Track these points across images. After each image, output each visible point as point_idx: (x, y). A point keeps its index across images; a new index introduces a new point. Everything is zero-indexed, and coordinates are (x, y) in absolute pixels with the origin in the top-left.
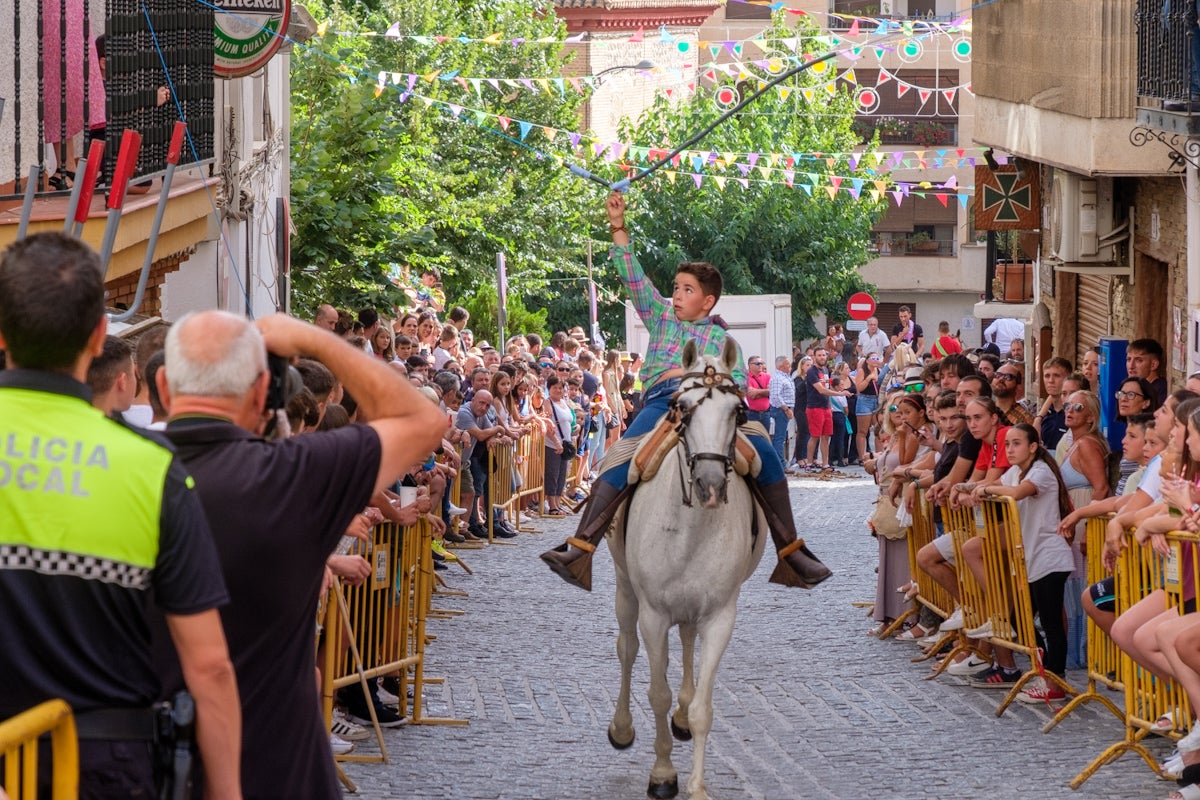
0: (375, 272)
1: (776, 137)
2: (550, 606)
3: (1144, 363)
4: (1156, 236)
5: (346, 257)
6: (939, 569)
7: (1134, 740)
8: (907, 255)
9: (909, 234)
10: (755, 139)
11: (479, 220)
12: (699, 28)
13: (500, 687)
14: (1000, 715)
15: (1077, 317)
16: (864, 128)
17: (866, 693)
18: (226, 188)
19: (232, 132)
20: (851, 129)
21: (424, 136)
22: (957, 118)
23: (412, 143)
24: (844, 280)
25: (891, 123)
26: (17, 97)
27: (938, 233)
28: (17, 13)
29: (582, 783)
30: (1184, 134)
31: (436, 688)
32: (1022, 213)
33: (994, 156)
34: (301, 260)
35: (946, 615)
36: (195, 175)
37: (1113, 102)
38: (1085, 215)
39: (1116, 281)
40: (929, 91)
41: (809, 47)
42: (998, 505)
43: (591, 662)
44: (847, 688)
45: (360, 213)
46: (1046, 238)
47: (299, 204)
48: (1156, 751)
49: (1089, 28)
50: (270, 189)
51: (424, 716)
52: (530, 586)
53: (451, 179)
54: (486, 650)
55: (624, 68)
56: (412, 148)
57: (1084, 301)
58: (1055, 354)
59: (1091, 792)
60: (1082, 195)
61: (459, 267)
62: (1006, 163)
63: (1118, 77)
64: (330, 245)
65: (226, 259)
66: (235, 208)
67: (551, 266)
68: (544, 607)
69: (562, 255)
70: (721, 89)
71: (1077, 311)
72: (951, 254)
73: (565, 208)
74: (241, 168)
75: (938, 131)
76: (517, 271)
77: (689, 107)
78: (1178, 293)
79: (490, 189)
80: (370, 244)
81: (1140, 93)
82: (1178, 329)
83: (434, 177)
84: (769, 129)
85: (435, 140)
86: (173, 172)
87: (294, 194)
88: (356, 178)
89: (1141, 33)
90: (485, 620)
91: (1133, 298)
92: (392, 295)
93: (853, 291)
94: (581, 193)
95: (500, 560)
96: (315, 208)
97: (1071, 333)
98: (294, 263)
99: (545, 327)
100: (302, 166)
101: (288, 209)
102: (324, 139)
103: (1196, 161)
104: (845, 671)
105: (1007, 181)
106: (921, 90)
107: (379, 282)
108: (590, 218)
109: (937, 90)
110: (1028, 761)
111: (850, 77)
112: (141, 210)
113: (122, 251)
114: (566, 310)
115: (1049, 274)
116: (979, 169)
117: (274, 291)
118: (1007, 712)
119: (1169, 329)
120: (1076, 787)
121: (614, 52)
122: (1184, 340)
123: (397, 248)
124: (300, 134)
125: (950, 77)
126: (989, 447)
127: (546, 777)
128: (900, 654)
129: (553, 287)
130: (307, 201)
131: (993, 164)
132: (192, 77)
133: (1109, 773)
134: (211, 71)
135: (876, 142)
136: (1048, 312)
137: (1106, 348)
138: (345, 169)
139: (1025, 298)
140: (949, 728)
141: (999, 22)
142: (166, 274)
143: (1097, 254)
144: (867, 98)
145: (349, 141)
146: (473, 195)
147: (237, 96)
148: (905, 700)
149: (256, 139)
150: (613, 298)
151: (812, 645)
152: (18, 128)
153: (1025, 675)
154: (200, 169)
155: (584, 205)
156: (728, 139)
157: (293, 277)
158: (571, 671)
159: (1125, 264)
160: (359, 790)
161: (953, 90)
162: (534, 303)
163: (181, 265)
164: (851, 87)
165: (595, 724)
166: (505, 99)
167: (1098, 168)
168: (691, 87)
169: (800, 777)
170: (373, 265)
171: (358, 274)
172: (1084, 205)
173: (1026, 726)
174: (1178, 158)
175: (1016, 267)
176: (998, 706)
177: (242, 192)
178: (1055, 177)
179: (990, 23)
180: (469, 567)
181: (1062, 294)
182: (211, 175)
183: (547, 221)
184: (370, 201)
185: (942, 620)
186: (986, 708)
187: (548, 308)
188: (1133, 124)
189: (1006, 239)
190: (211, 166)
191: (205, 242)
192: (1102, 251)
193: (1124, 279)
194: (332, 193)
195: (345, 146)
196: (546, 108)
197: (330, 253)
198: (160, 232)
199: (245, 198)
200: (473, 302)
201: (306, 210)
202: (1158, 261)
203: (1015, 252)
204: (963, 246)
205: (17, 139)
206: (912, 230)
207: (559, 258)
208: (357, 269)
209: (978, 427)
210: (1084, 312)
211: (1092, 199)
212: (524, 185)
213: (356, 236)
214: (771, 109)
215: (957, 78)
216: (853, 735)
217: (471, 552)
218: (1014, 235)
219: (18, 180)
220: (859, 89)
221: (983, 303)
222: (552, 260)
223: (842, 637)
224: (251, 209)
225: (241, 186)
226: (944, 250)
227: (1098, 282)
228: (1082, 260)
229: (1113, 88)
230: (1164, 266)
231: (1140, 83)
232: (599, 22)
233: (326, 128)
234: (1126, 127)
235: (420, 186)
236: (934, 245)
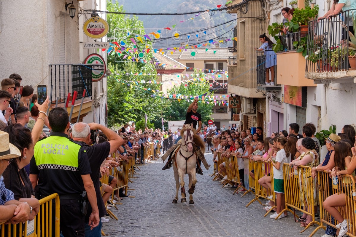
0: (122, 117)
1: (196, 92)
2: (154, 176)
3: (259, 131)
4: (261, 109)
5: (117, 114)
6: (223, 168)
7: (257, 198)
8: (219, 113)
9: (219, 109)
10: (191, 93)
11: (141, 107)
12: (181, 73)
13: (145, 190)
14: (234, 194)
15: (247, 123)
16: (211, 90)
17: (210, 191)
18: (95, 101)
19: (96, 91)
20: (209, 91)
21: (132, 92)
22: (227, 89)
23: (130, 93)
24: (207, 118)
25: (216, 90)
26: (56, 85)
27: (224, 109)
28: (56, 70)
29: (159, 207)
30: (265, 91)
31: (133, 191)
32: (237, 105)
33: (232, 95)
34: (109, 115)
35: (224, 176)
36: (88, 99)
37: (253, 85)
38: (248, 105)
39: (254, 117)
40: (222, 84)
41: (201, 76)
42: (233, 157)
43: (161, 186)
44: (207, 190)
45: (120, 106)
46: (241, 110)
47: (109, 105)
48: (261, 200)
49: (248, 71)
50: (103, 102)
51: (131, 196)
52: (151, 172)
53: (137, 100)
54: (143, 184)
55: (168, 80)
56: (130, 95)
57: (248, 120)
58: (244, 130)
59: (249, 208)
60: (248, 102)
61: (138, 115)
62: (235, 96)
63: (254, 80)
64: (115, 112)
65: (95, 115)
66: (97, 105)
67: (155, 115)
68: (153, 176)
69: (157, 113)
70: (185, 84)
71: (247, 122)
72: (226, 113)
73: (158, 105)
74: (98, 98)
75: (224, 91)
76: (149, 116)
77: (180, 87)
78: (265, 119)
79: (144, 102)
80: (122, 112)
81: (258, 83)
82: (265, 125)
83: (134, 100)
84: (195, 91)
85: (134, 93)
86: (83, 99)
87: (108, 103)
88: (119, 100)
89: (257, 73)
90: (142, 179)
91: (257, 120)
92: (126, 121)
93: (209, 119)
94: (160, 102)
95: (146, 168)
96: (112, 105)
97: (246, 126)
98: (108, 115)
99: (154, 126)
100: (109, 98)
101: (107, 106)
102: (113, 93)
103: (267, 95)
104: (206, 187)
105: (235, 99)
106: (221, 84)
107: (123, 118)
108: (162, 107)
109: (223, 84)
110: (238, 202)
111: (208, 81)
112: (78, 105)
113: (75, 113)
114: (158, 123)
115: (242, 116)
116: (230, 97)
117: (104, 120)
118: (235, 194)
119: (263, 125)
120: (247, 207)
121: (166, 77)
122: (266, 127)
123: (127, 112)
124: (109, 92)
125: (226, 81)
126: (232, 147)
127: (152, 206)
128: (216, 184)
129: (155, 119)
130: (110, 104)
131: (232, 96)
132: (88, 81)
133: (253, 204)
134: (91, 81)
135: (213, 93)
136: (242, 123)
137: (252, 129)
138: (117, 98)
139: (238, 120)
140: (225, 197)
141: (233, 71)
142: (84, 117)
143: (250, 112)
144: (211, 85)
145: (118, 93)
146: (141, 103)
147: (97, 85)
148: (217, 192)
149: (101, 93)
150: (166, 121)
151: (201, 182)
152: (56, 91)
153: (238, 187)
154: (89, 98)
155: (161, 104)
156: (187, 93)
157: (108, 118)
158: (158, 187)
159: (255, 114)
160: (118, 209)
161: (226, 84)
162: (152, 122)
163: (87, 115)
164: (208, 83)
165: (162, 197)
166: (147, 86)
167: (251, 97)
168: (180, 83)
169: (198, 206)
170: (122, 115)
171: (120, 117)
172: (248, 103)
173: (238, 196)
174: (264, 95)
175: (237, 115)
176: (233, 193)
177: (98, 102)
178: (243, 99)
179: (231, 71)
180: (140, 169)
181: (245, 119)
182: (92, 99)
183: (154, 107)
184: (122, 104)
185: (224, 177)
186: (231, 193)
187: (154, 123)
188: (256, 89)
189: (235, 110)
190: (92, 98)
191: (91, 111)
192: (251, 112)
193: (255, 116)
194: (115, 103)
195: (118, 94)
196: (154, 87)
197: (115, 113)
198: (82, 109)
199: (98, 103)
200: (141, 122)
201: (110, 106)
202: (261, 113)
203: (236, 112)
204: (229, 111)
205: (56, 93)
206: (219, 108)
207: (157, 114)
208: (120, 116)
209: (230, 143)
210: (248, 123)
211: (249, 102)
212: (150, 101)
213: (119, 110)
214: (194, 87)
215: (227, 82)
216: (208, 198)
217: (140, 166)
218: (236, 109)
219: (56, 100)
220: (210, 84)
221: (231, 121)
222: (156, 114)
223: (206, 181)
224: (100, 105)
225: (97, 101)
226: (225, 112)
227: (251, 117)
228: (248, 113)
229: (253, 82)
230: (262, 114)
231: (257, 82)
232: (164, 72)
233: (114, 91)
234: (255, 89)
235: (131, 101)
236: (224, 111)
